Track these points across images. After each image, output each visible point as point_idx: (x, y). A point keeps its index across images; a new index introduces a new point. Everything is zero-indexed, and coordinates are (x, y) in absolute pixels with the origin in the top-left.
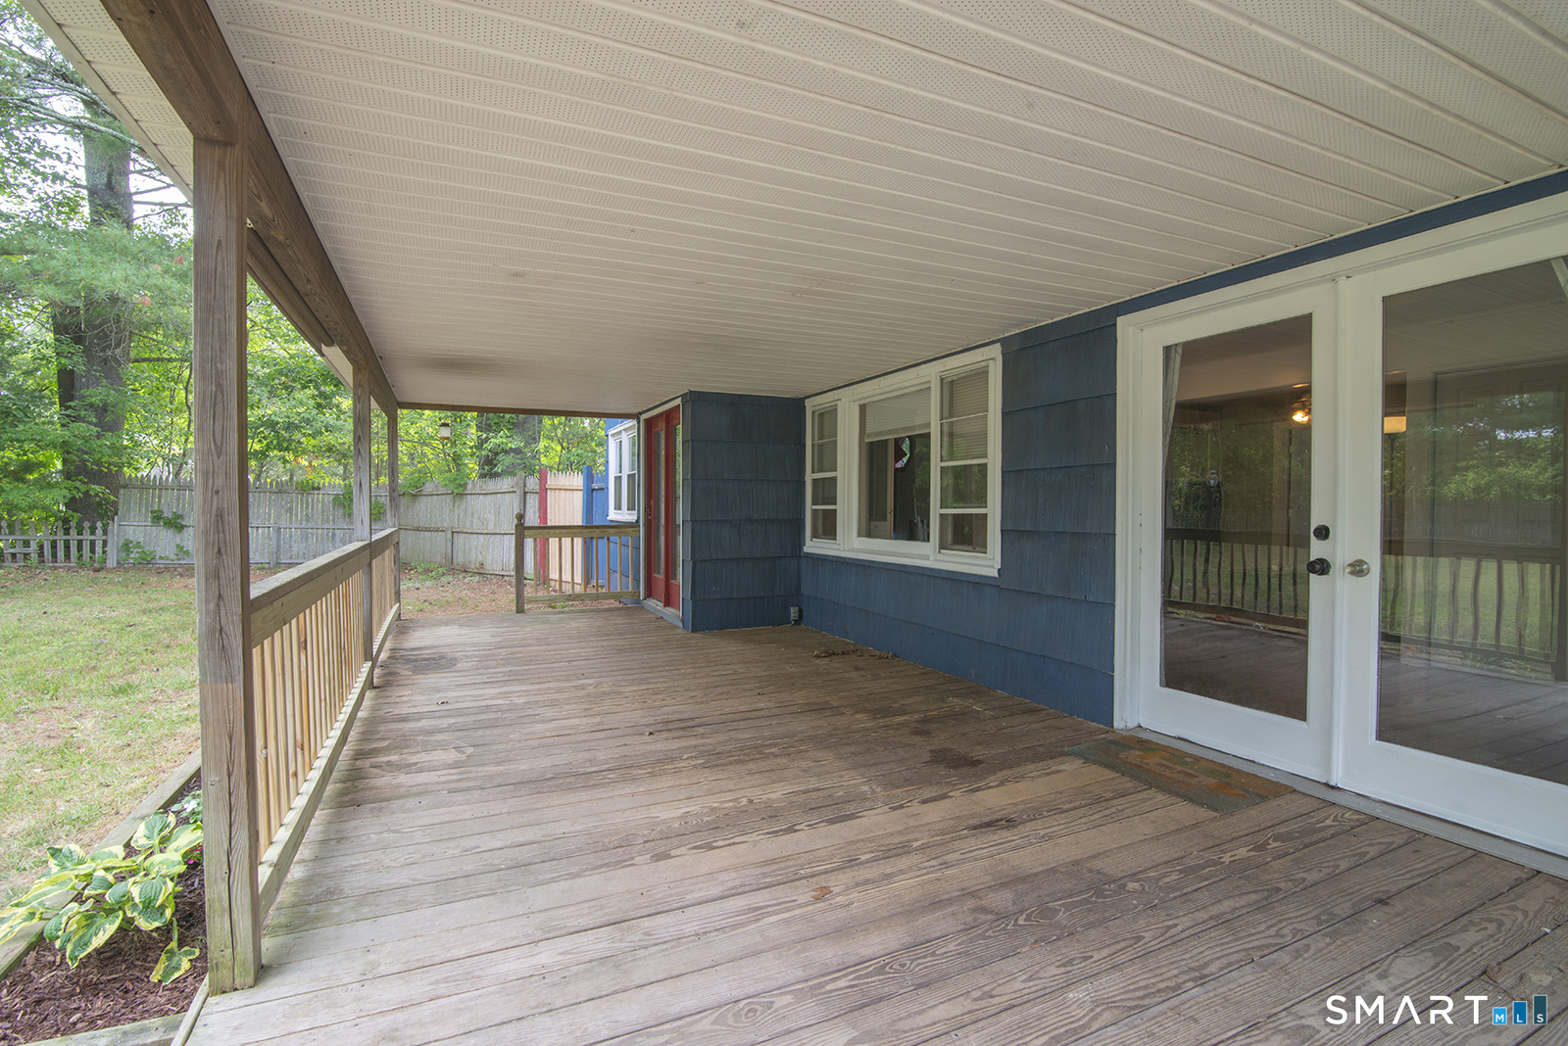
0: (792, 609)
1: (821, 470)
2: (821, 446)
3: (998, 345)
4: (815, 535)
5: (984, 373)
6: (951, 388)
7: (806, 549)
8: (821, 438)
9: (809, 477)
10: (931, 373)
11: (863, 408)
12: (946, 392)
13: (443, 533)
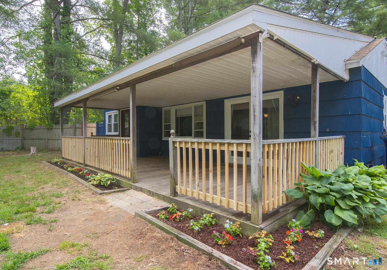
0: (160, 152)
1: (166, 123)
2: (166, 118)
3: (205, 102)
4: (165, 136)
5: (203, 106)
6: (196, 108)
7: (163, 139)
8: (166, 116)
9: (163, 124)
10: (192, 105)
11: (176, 110)
12: (195, 109)
13: (45, 140)
